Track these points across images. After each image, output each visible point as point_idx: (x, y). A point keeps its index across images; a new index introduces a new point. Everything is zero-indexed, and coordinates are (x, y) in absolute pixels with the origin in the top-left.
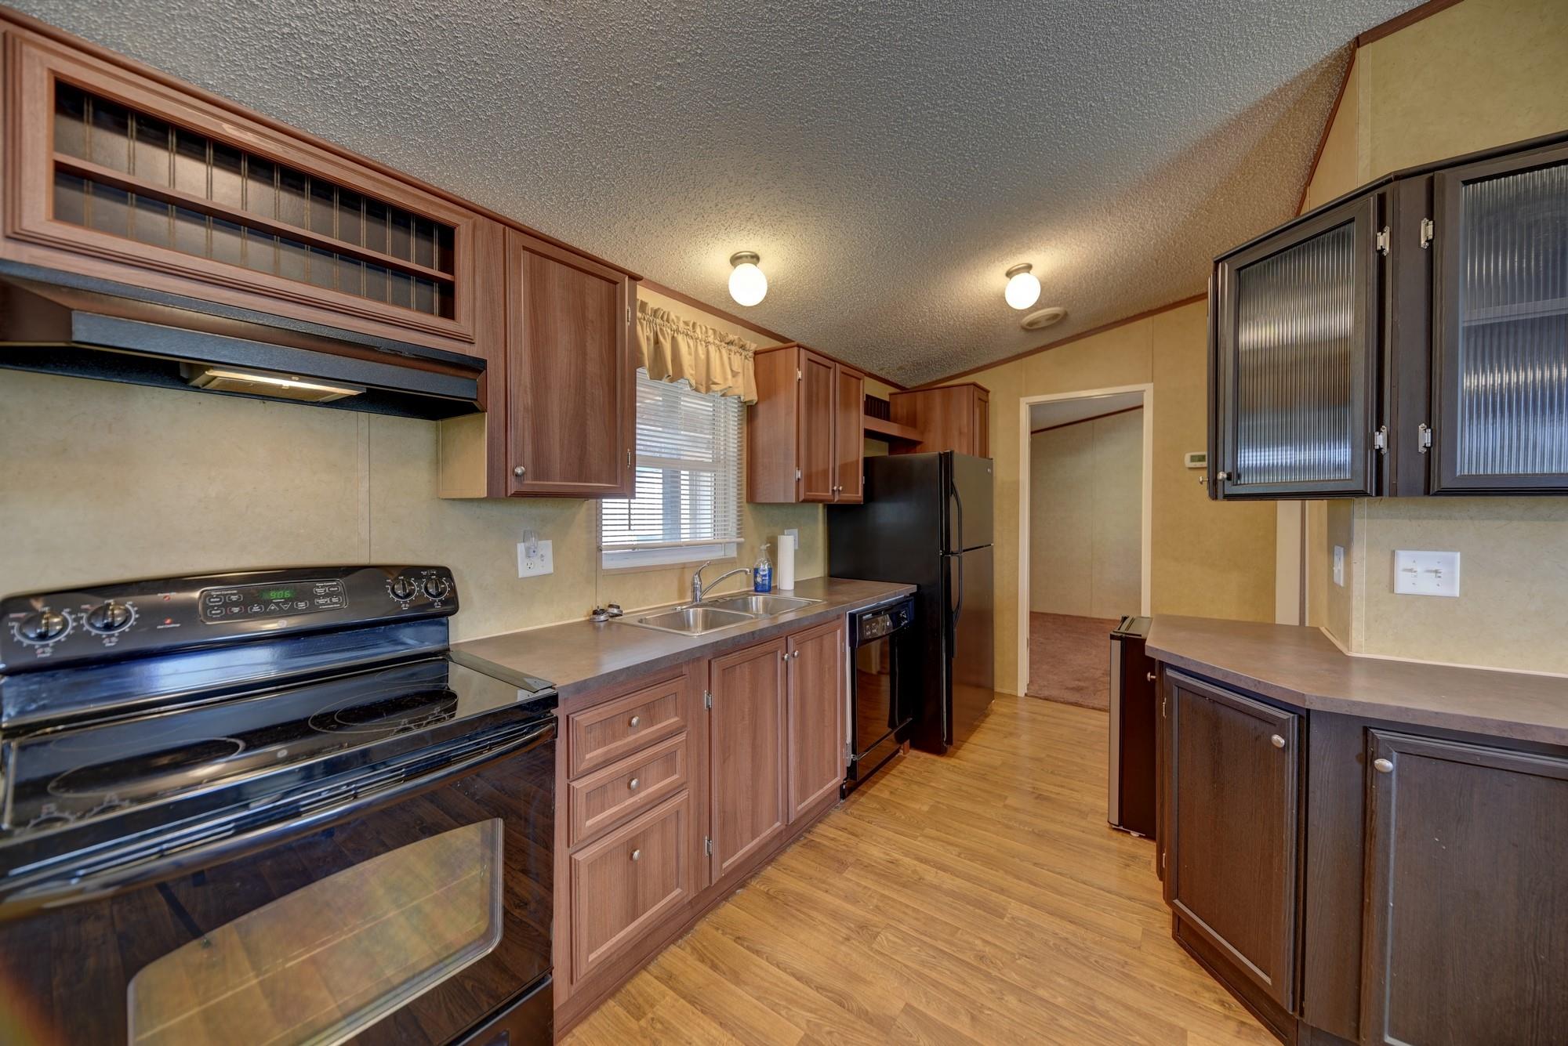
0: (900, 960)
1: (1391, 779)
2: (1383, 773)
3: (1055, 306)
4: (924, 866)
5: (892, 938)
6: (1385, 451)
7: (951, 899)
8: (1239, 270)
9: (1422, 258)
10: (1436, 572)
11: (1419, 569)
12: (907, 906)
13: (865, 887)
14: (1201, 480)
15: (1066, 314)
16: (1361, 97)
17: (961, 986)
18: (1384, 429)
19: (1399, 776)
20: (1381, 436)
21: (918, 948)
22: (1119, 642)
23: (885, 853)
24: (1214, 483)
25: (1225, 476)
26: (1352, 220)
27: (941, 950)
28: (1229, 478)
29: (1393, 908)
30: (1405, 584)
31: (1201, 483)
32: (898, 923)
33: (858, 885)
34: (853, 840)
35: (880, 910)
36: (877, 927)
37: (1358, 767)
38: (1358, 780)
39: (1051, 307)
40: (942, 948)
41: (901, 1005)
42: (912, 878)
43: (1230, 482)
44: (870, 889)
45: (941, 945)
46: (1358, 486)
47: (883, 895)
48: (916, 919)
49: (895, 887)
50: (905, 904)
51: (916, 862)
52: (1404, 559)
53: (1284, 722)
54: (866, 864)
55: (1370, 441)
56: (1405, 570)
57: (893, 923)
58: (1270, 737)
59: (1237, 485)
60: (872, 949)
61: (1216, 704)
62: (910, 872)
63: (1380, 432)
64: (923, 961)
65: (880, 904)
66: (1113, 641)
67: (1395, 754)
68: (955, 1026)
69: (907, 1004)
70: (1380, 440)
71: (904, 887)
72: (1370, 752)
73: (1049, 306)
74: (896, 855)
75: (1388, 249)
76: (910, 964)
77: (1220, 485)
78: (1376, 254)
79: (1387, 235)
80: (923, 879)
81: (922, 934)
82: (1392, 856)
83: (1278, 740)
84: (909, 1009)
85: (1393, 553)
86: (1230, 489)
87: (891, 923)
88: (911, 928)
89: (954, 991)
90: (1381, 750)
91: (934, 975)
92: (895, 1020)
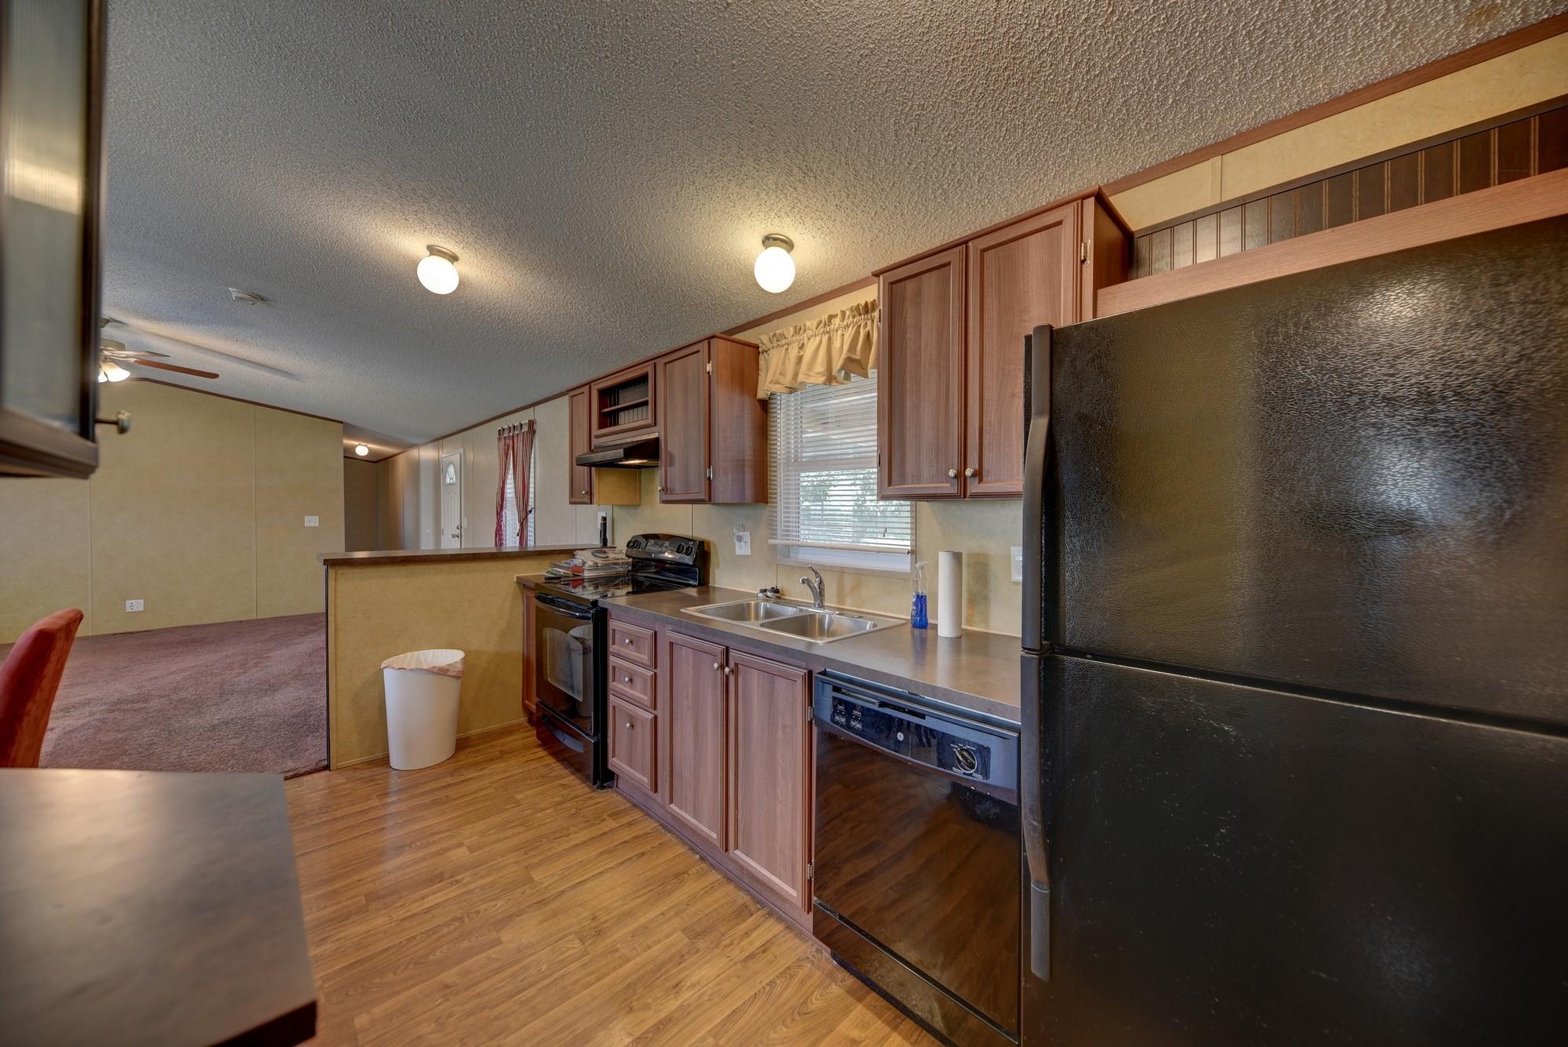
0: (543, 951)
4: (650, 1023)
5: (571, 952)
7: (578, 1032)
12: (599, 979)
13: (649, 948)
17: (477, 992)
21: (543, 970)
23: (699, 982)
27: (524, 990)
32: (584, 963)
33: (659, 942)
34: (737, 954)
35: (610, 952)
36: (592, 944)
40: (527, 991)
41: (503, 939)
42: (638, 999)
44: (645, 951)
45: (529, 993)
47: (629, 960)
48: (577, 981)
49: (634, 977)
50: (603, 978)
51: (663, 1015)
54: (686, 957)
57: (586, 959)
60: (570, 933)
62: (650, 1001)
64: (526, 969)
65: (617, 955)
68: (455, 970)
69: (502, 942)
71: (628, 985)
74: (686, 996)
76: (533, 957)
80: (628, 1012)
81: (556, 979)
84: (498, 942)
87: (588, 956)
88: (570, 972)
89: (480, 982)
91: (507, 973)
92: (497, 931)
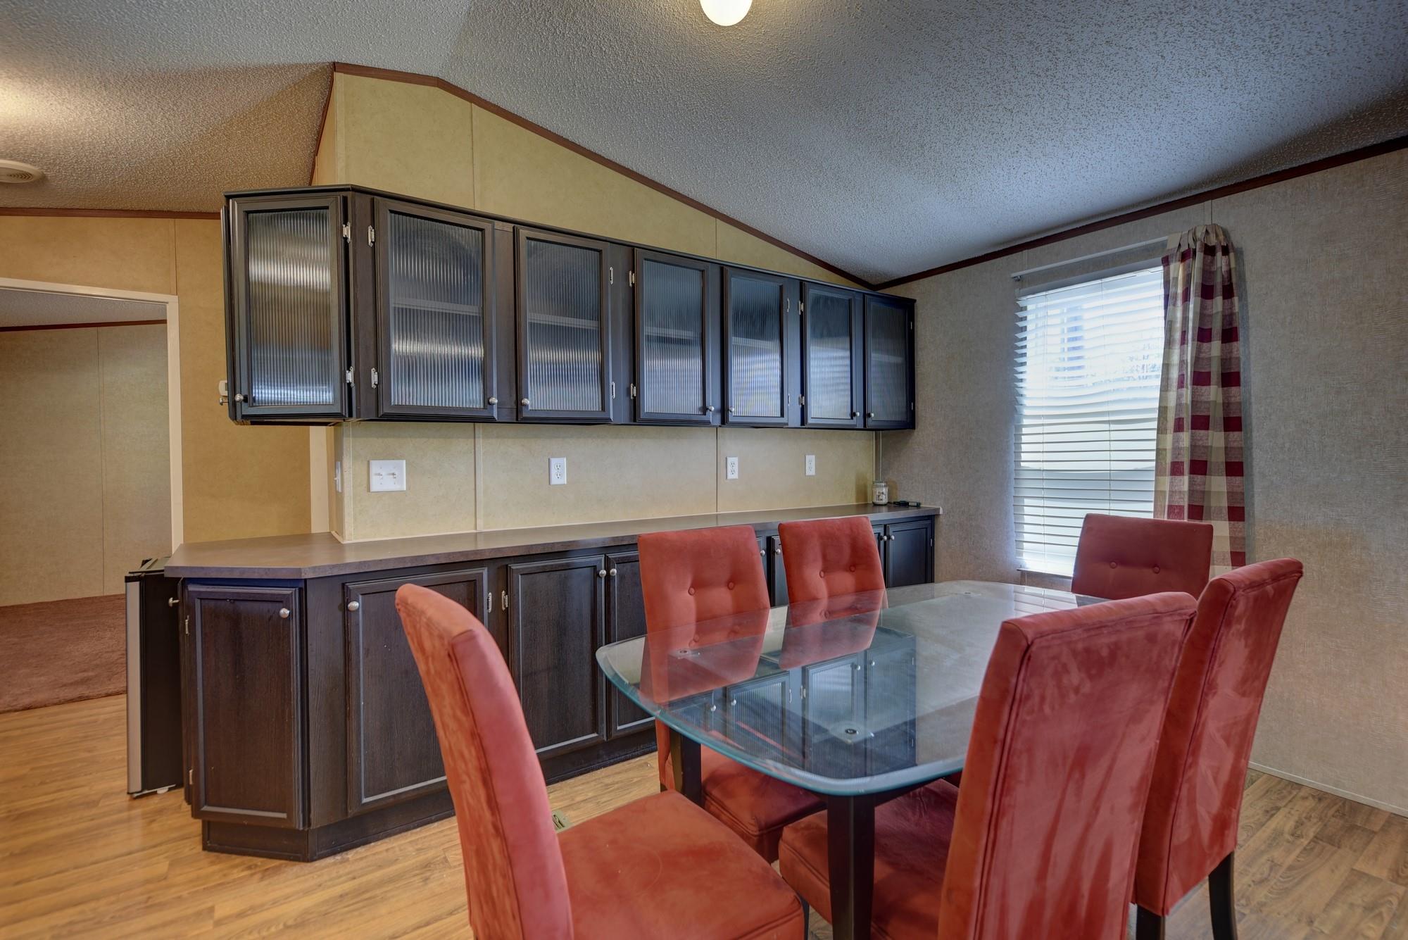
1: (358, 615)
2: (354, 611)
3: (23, 161)
6: (353, 385)
8: (248, 213)
9: (370, 252)
10: (393, 474)
11: (383, 474)
14: (221, 401)
15: (43, 180)
16: (338, 112)
18: (352, 369)
19: (364, 612)
20: (350, 374)
22: (137, 583)
24: (233, 405)
25: (242, 398)
26: (327, 208)
28: (246, 399)
29: (364, 705)
30: (376, 485)
31: (222, 404)
37: (340, 614)
38: (339, 624)
39: (15, 159)
43: (246, 404)
46: (337, 410)
52: (376, 466)
53: (288, 597)
55: (343, 377)
56: (376, 474)
58: (279, 613)
59: (253, 406)
61: (237, 603)
63: (349, 370)
66: (129, 584)
67: (360, 597)
70: (350, 377)
72: (346, 601)
73: (12, 158)
75: (349, 237)
77: (238, 405)
78: (343, 240)
79: (349, 227)
82: (361, 669)
83: (285, 612)
85: (369, 462)
86: (248, 410)
90: (352, 596)
